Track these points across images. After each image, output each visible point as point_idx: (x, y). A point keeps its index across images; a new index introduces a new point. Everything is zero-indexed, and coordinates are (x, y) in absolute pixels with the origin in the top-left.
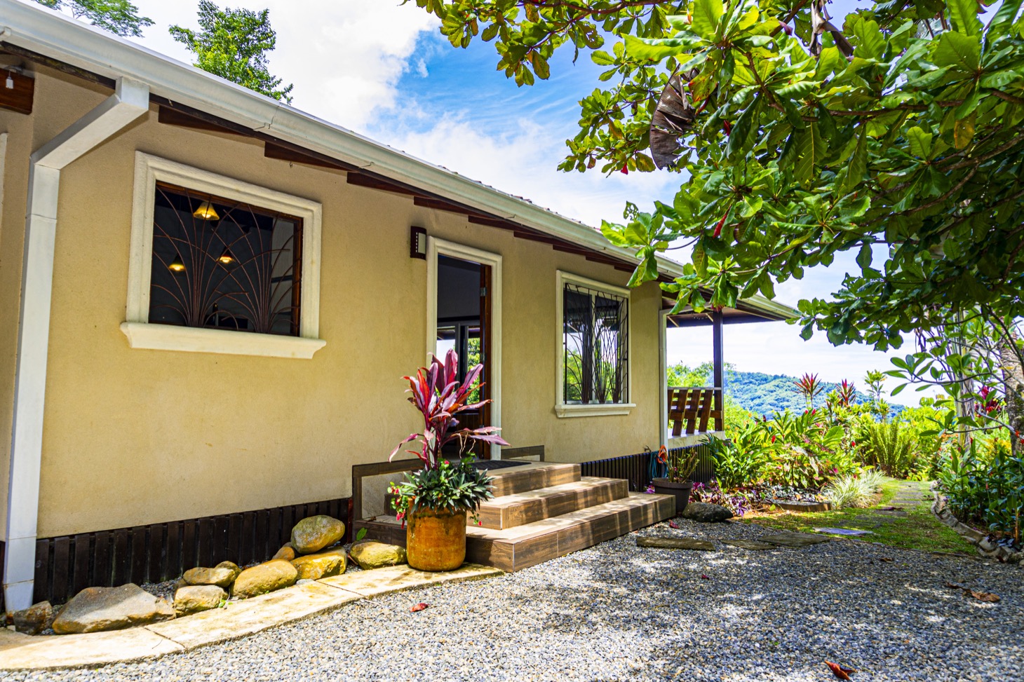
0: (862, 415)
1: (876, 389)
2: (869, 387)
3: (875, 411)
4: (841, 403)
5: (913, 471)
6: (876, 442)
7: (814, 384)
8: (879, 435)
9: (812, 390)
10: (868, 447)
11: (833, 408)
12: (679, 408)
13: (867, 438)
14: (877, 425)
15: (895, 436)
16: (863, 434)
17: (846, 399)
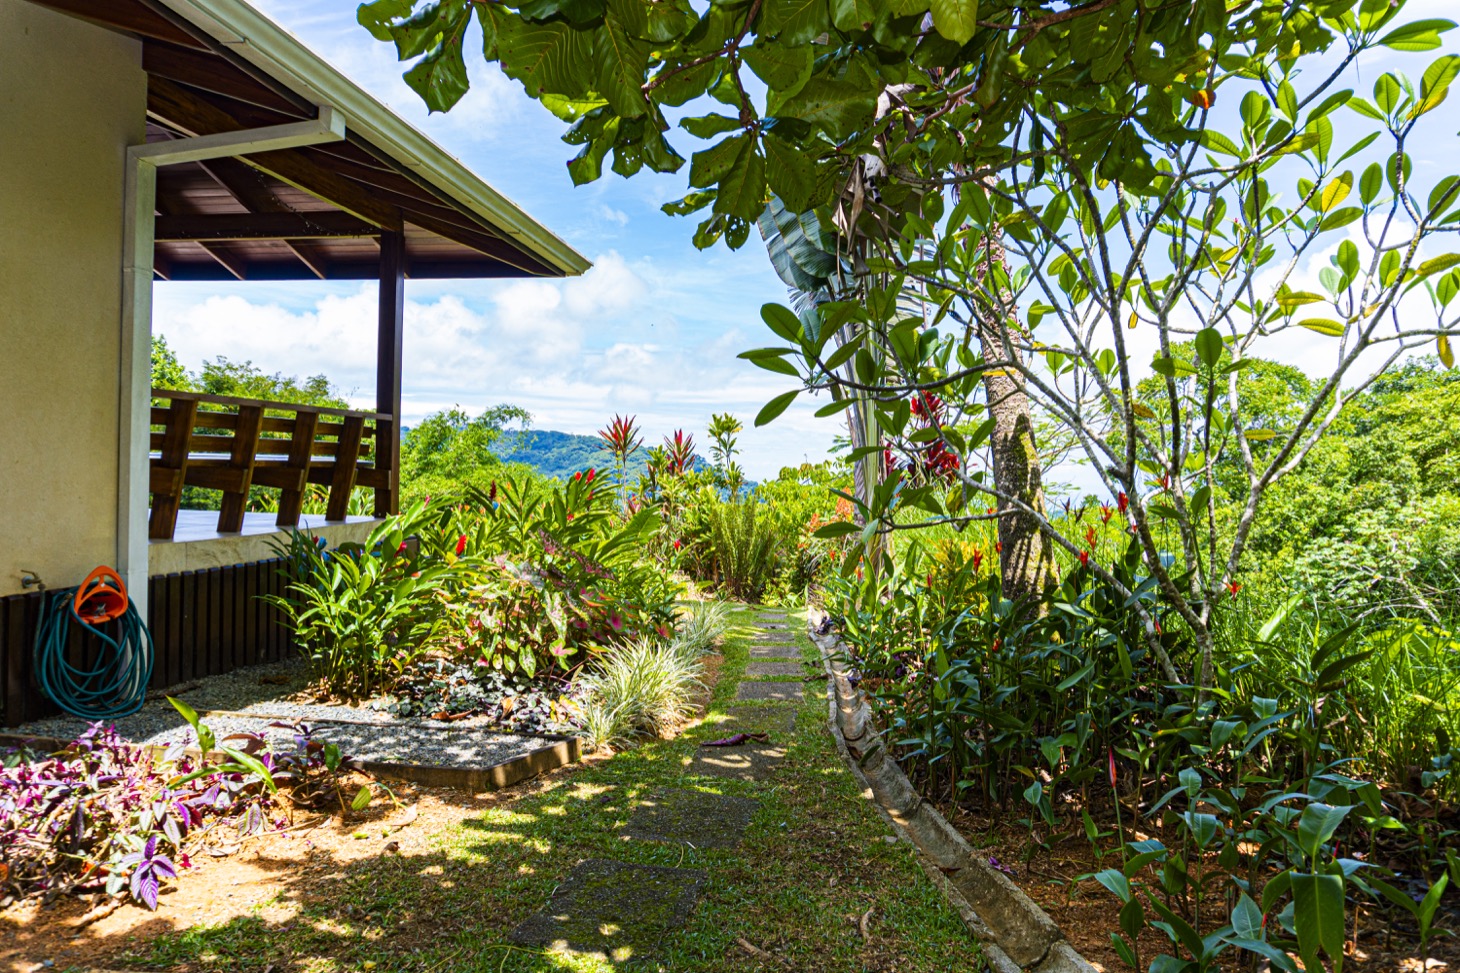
0: (701, 490)
1: (725, 445)
2: (714, 441)
3: (721, 483)
4: (671, 469)
5: (773, 582)
6: (719, 535)
7: (630, 434)
8: (725, 524)
9: (625, 445)
10: (707, 544)
11: (657, 477)
12: (238, 458)
13: (706, 528)
14: (722, 508)
15: (751, 527)
16: (701, 523)
17: (680, 463)
